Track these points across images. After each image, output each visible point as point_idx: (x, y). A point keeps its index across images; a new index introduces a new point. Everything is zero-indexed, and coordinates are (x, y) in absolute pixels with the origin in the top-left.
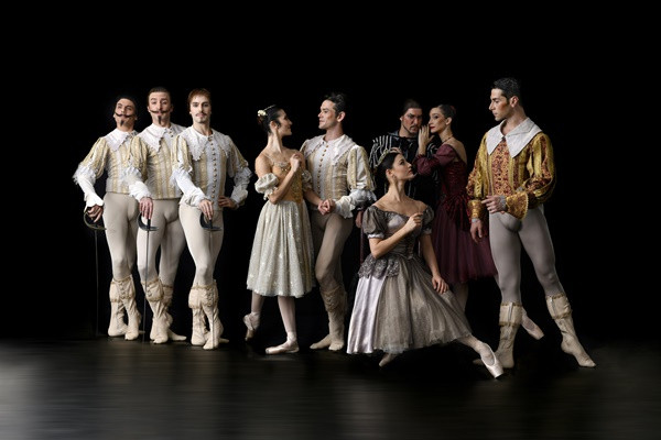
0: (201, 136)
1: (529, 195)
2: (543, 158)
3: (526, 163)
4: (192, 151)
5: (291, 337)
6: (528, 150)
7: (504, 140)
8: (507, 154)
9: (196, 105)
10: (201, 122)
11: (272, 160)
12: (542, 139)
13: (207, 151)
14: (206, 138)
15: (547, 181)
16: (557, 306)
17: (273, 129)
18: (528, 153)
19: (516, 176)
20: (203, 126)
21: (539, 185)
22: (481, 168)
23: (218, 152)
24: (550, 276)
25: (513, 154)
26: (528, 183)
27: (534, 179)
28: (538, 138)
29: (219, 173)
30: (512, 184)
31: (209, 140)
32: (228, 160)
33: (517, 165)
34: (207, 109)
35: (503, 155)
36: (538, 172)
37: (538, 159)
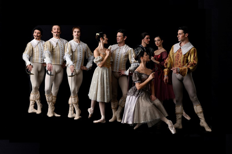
0: (76, 43)
1: (188, 68)
2: (194, 56)
3: (187, 57)
4: (72, 48)
5: (103, 117)
6: (189, 52)
7: (180, 48)
8: (181, 53)
9: (75, 32)
10: (77, 38)
11: (100, 52)
12: (194, 50)
13: (78, 48)
14: (78, 44)
15: (195, 64)
16: (198, 109)
17: (101, 41)
18: (189, 53)
19: (183, 61)
20: (77, 39)
21: (192, 65)
22: (170, 58)
23: (82, 49)
24: (195, 98)
25: (183, 53)
26: (188, 64)
27: (190, 63)
28: (193, 49)
29: (82, 57)
30: (182, 64)
31: (79, 44)
32: (85, 52)
33: (184, 57)
34: (79, 34)
35: (180, 53)
36: (192, 60)
37: (192, 56)
